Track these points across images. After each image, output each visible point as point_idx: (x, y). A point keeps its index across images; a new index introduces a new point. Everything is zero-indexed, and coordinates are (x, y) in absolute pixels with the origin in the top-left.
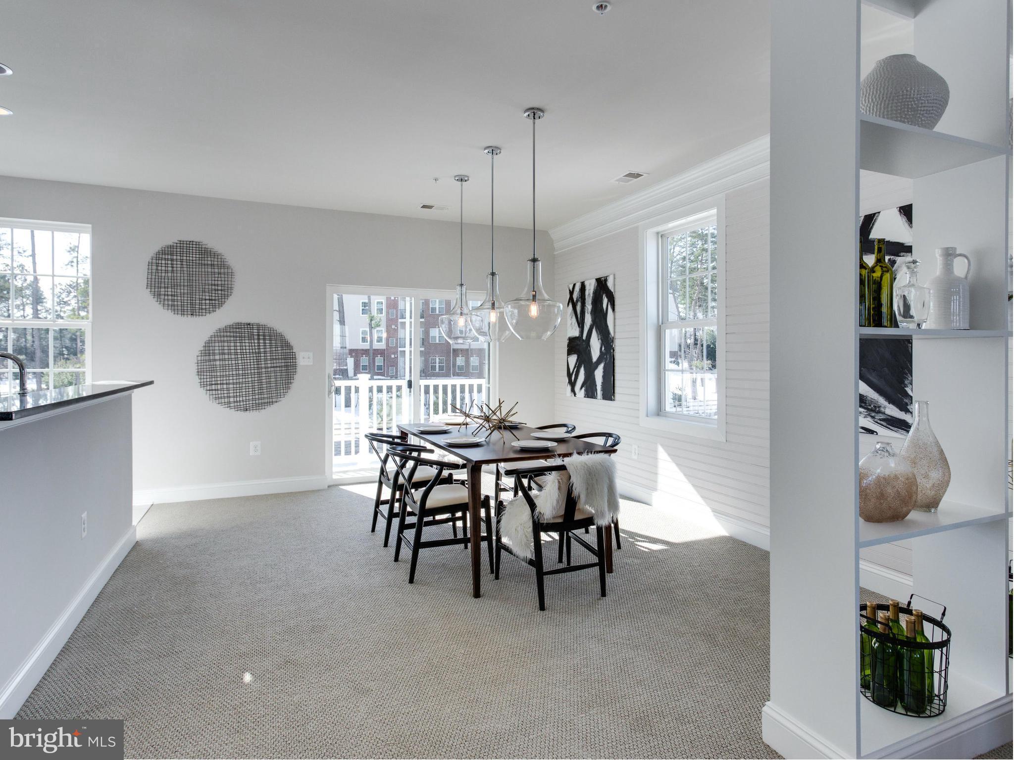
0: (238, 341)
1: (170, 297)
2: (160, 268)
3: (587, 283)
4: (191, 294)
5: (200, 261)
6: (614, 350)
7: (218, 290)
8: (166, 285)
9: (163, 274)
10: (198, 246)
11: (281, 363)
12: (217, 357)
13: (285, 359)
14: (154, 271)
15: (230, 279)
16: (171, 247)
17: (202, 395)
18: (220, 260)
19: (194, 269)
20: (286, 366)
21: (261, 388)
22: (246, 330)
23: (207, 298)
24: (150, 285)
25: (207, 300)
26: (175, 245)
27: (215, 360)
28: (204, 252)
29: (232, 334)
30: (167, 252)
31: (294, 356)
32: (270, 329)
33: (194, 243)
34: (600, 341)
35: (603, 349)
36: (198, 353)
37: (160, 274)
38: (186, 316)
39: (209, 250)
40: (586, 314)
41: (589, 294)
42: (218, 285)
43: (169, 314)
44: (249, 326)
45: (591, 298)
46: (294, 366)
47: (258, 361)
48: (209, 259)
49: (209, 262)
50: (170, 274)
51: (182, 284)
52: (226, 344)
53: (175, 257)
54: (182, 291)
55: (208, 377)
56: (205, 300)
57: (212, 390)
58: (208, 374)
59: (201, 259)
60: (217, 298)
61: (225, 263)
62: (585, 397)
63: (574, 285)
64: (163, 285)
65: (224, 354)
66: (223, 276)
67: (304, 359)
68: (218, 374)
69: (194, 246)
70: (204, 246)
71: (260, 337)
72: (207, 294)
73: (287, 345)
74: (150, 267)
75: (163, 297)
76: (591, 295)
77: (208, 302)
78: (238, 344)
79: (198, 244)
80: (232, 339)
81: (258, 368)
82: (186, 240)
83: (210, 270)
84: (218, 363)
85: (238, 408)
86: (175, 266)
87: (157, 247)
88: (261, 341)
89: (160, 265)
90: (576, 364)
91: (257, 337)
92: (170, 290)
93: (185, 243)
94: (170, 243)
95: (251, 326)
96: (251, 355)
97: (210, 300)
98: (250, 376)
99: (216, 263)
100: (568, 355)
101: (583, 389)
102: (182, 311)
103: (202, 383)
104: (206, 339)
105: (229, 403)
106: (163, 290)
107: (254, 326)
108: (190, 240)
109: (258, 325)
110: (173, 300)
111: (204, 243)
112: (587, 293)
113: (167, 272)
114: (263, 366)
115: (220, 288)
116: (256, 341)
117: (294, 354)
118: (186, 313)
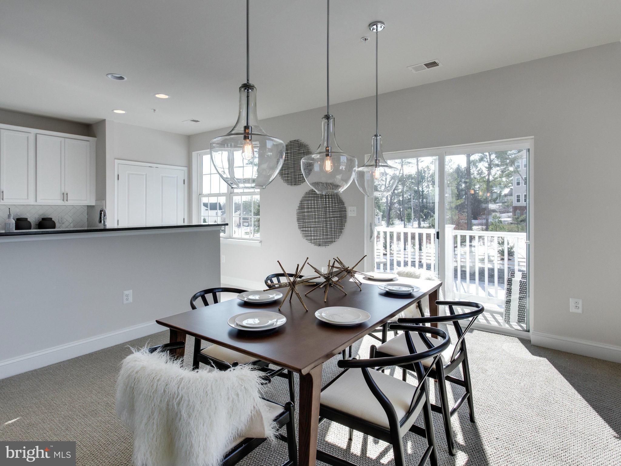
0: (316, 200)
1: (286, 175)
4: (295, 172)
10: (298, 143)
11: (338, 214)
12: (306, 210)
13: (340, 211)
17: (298, 233)
18: (307, 149)
20: (340, 217)
21: (327, 232)
26: (288, 144)
27: (305, 212)
28: (300, 146)
29: (312, 195)
31: (345, 210)
33: (296, 141)
36: (297, 208)
38: (293, 185)
39: (302, 144)
43: (286, 185)
46: (346, 216)
47: (326, 212)
49: (302, 151)
50: (286, 162)
51: (291, 167)
52: (309, 202)
53: (288, 151)
54: (292, 171)
55: (302, 222)
56: (301, 175)
57: (303, 231)
59: (299, 150)
61: (309, 150)
65: (309, 208)
67: (351, 212)
68: (307, 221)
69: (296, 143)
70: (300, 142)
71: (327, 197)
73: (341, 202)
75: (283, 175)
78: (316, 202)
79: (298, 141)
80: (312, 198)
81: (326, 218)
84: (306, 214)
85: (315, 244)
86: (288, 156)
88: (327, 200)
91: (325, 197)
92: (286, 171)
96: (322, 209)
98: (321, 223)
99: (305, 151)
102: (291, 182)
103: (299, 226)
104: (301, 199)
105: (311, 240)
106: (284, 171)
108: (294, 140)
110: (288, 177)
111: (300, 140)
114: (328, 216)
116: (324, 200)
117: (345, 208)
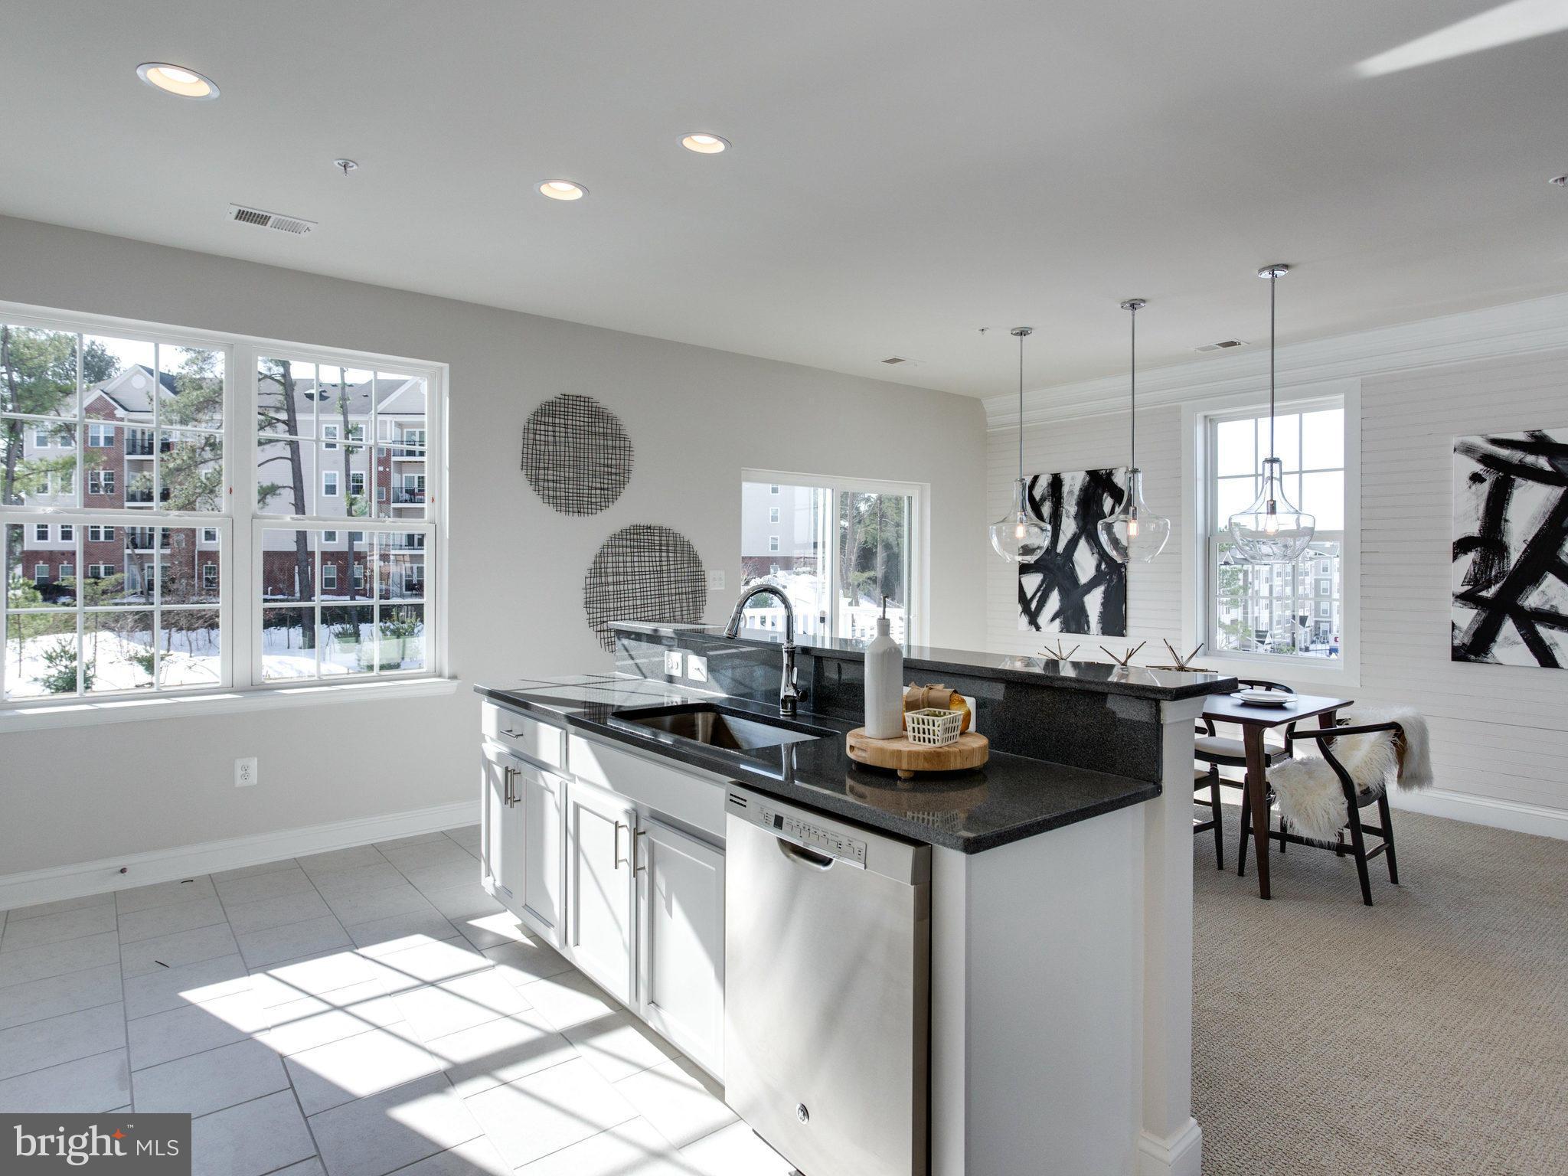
0: (636, 554)
1: (551, 484)
2: (538, 437)
3: (1067, 479)
4: (578, 479)
5: (590, 428)
6: (1126, 569)
7: (611, 474)
8: (546, 465)
9: (543, 447)
10: (586, 404)
11: (686, 587)
12: (610, 579)
13: (692, 581)
14: (531, 442)
15: (627, 458)
16: (552, 404)
17: (591, 638)
18: (614, 427)
19: (582, 441)
20: (694, 592)
22: (646, 537)
23: (598, 485)
24: (524, 466)
25: (599, 489)
26: (558, 400)
27: (607, 584)
28: (597, 414)
29: (629, 543)
30: (547, 412)
31: (703, 577)
32: (675, 536)
33: (582, 399)
34: (1096, 556)
35: (1103, 566)
36: (587, 573)
37: (538, 447)
38: (571, 514)
39: (601, 410)
40: (1064, 519)
41: (1071, 492)
42: (611, 466)
43: (549, 510)
44: (649, 531)
45: (1075, 497)
46: (704, 592)
47: (660, 583)
48: (601, 425)
49: (601, 430)
50: (551, 448)
51: (567, 463)
52: (621, 559)
53: (557, 421)
54: (567, 474)
55: (599, 610)
56: (596, 489)
57: (604, 631)
58: (599, 606)
59: (590, 424)
60: (610, 486)
61: (622, 432)
62: (1061, 631)
63: (1036, 478)
64: (542, 465)
65: (618, 574)
66: (618, 452)
67: (715, 582)
68: (611, 605)
69: (582, 404)
70: (594, 405)
71: (663, 548)
72: (598, 480)
73: (694, 560)
74: (526, 434)
75: (541, 484)
76: (1077, 492)
77: (598, 492)
78: (636, 559)
79: (587, 400)
80: (629, 550)
81: (661, 596)
82: (571, 393)
83: (602, 442)
84: (611, 588)
86: (557, 434)
87: (534, 405)
88: (664, 554)
89: (538, 432)
90: (1040, 586)
91: (658, 548)
92: (551, 472)
93: (571, 398)
94: (551, 398)
95: (652, 531)
96: (652, 576)
97: (601, 489)
98: (649, 609)
99: (609, 431)
100: (1020, 574)
101: (1058, 621)
102: (567, 505)
103: (591, 621)
104: (597, 550)
106: (542, 472)
107: (655, 531)
108: (577, 394)
109: (661, 529)
110: (555, 489)
111: (595, 399)
112: (1065, 489)
113: (547, 443)
114: (666, 592)
115: (614, 471)
116: (658, 554)
117: (702, 573)
118: (571, 509)
